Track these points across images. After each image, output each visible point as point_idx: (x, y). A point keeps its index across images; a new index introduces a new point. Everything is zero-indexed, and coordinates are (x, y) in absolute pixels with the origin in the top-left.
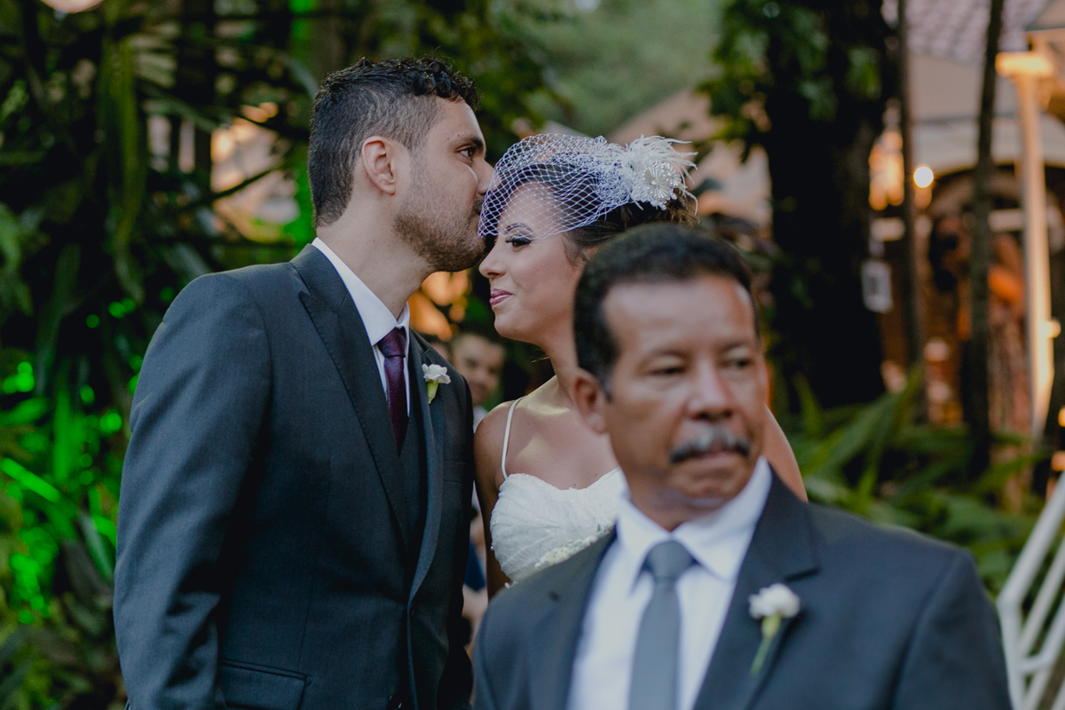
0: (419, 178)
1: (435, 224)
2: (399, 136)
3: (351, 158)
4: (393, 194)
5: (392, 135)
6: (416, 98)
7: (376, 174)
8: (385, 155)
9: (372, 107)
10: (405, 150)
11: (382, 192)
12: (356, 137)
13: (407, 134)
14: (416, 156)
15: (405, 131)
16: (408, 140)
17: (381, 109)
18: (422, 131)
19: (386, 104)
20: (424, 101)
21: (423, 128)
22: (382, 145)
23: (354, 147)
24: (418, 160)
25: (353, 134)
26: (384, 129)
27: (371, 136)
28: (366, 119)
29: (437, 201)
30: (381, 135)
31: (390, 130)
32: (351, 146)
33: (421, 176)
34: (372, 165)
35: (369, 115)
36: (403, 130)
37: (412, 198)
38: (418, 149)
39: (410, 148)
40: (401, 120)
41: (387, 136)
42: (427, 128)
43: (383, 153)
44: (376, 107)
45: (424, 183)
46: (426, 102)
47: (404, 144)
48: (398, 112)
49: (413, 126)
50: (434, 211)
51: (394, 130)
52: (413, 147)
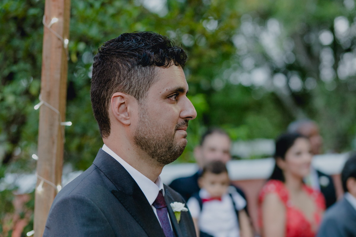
0: (143, 117)
1: (155, 141)
2: (132, 92)
3: (107, 102)
4: (129, 125)
5: (128, 92)
6: (143, 68)
7: (119, 115)
8: (124, 103)
9: (118, 73)
10: (135, 100)
11: (123, 124)
12: (109, 90)
13: (137, 91)
14: (141, 104)
15: (135, 89)
16: (137, 95)
17: (123, 76)
18: (145, 89)
19: (126, 72)
20: (147, 70)
21: (146, 87)
22: (122, 97)
23: (108, 97)
24: (142, 106)
25: (108, 88)
26: (124, 88)
27: (117, 92)
28: (115, 80)
29: (154, 129)
30: (122, 92)
31: (127, 88)
32: (107, 95)
33: (144, 116)
34: (116, 110)
35: (117, 78)
36: (134, 88)
37: (141, 128)
38: (142, 100)
39: (138, 99)
40: (134, 82)
41: (125, 92)
42: (148, 87)
43: (123, 101)
44: (120, 73)
45: (146, 120)
46: (149, 70)
47: (135, 97)
48: (132, 77)
49: (140, 86)
50: (153, 134)
51: (129, 89)
52: (140, 99)
